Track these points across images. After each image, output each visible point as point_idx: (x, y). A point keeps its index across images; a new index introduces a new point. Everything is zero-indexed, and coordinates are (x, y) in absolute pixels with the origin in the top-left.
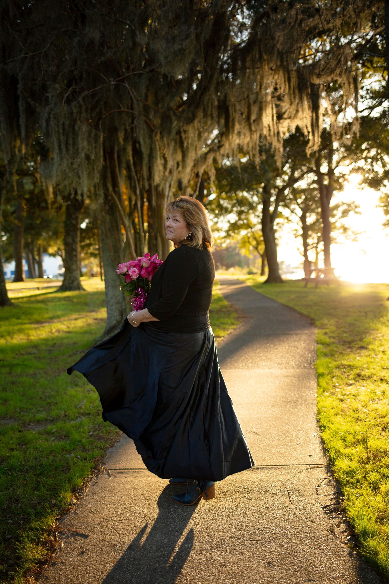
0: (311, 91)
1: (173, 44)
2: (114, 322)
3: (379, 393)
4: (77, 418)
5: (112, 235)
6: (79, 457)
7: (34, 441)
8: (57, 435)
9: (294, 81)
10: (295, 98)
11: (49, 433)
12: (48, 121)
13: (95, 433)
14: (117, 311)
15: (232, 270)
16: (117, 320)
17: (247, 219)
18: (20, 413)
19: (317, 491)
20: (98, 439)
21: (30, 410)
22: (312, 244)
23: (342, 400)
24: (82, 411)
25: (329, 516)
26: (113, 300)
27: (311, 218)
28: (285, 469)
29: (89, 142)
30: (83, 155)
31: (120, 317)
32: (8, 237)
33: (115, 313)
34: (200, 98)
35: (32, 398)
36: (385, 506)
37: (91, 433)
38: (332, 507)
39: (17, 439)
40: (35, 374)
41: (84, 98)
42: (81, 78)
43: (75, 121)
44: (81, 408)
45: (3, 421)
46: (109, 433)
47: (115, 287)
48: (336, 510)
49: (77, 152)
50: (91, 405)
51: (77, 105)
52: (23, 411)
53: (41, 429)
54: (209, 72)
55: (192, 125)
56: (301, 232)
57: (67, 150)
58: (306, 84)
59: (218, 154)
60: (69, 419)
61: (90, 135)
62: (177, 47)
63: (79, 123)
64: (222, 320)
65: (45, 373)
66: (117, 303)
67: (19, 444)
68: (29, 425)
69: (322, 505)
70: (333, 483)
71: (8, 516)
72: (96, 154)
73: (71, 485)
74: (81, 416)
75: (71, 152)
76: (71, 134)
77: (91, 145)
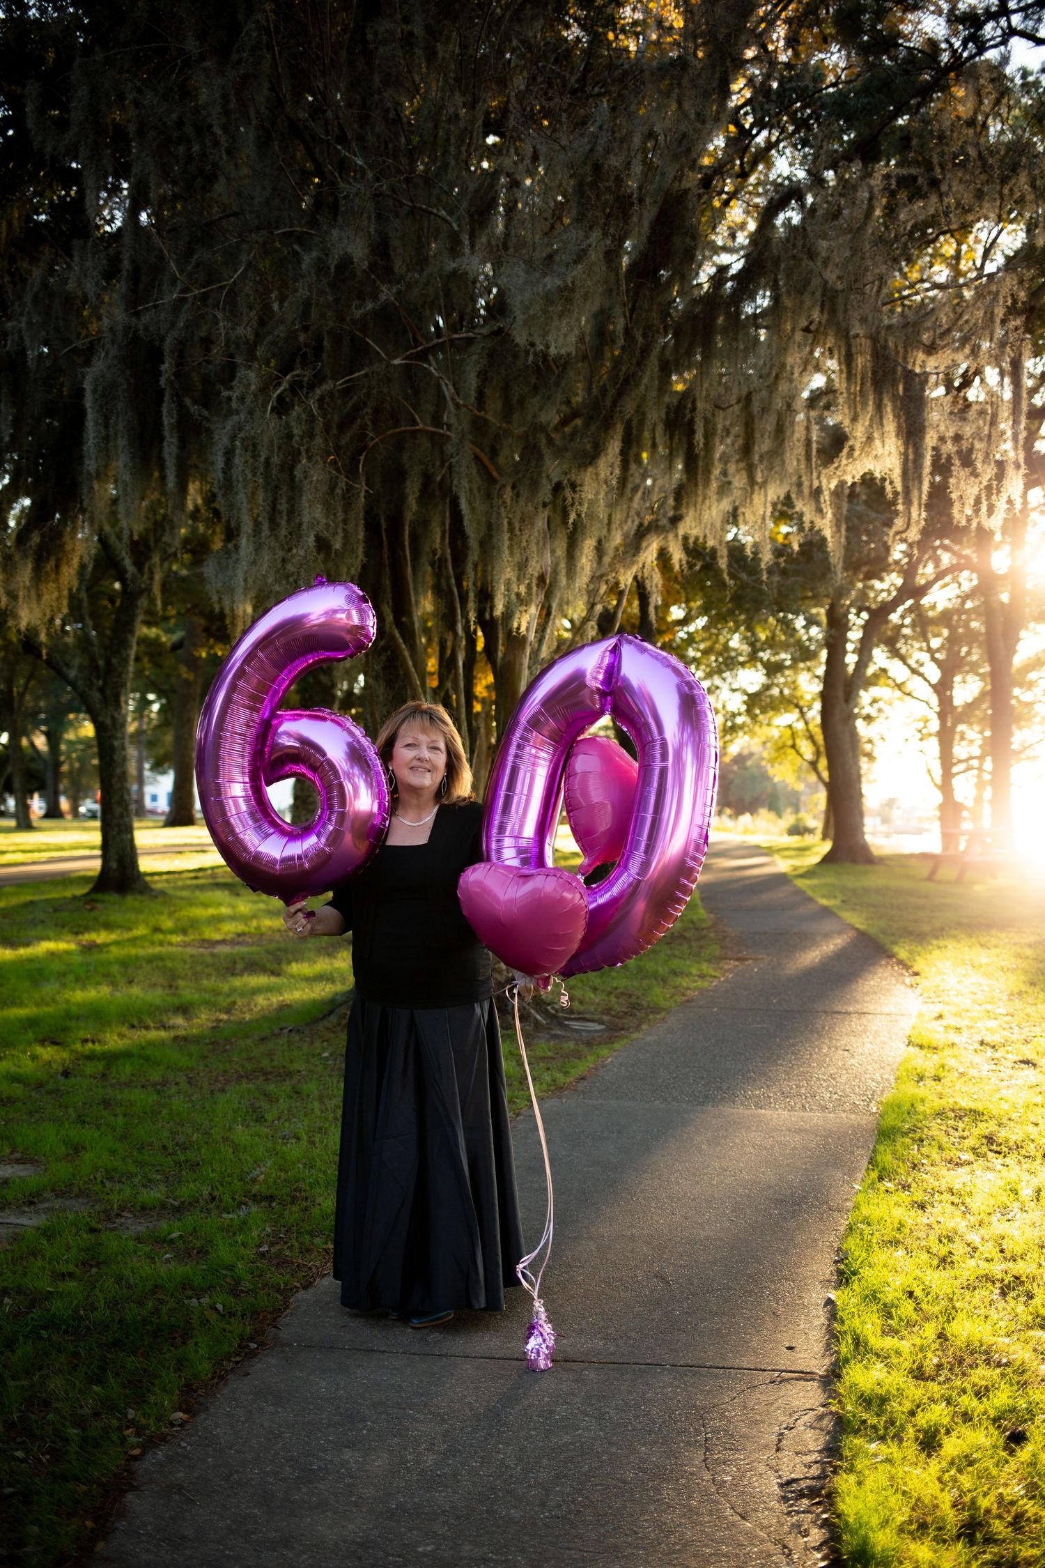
0: (905, 389)
1: (544, 274)
3: (1026, 1192)
4: (239, 1207)
6: (220, 1307)
7: (120, 1257)
8: (182, 1246)
9: (862, 361)
10: (864, 404)
11: (163, 1241)
12: (229, 455)
13: (273, 1250)
15: (746, 818)
17: (793, 686)
18: (102, 1182)
19: (780, 1441)
20: (277, 1266)
21: (130, 1176)
22: (966, 760)
23: (922, 1207)
24: (255, 1189)
25: (791, 1506)
27: (966, 690)
28: (716, 1376)
29: (328, 509)
30: (311, 540)
32: (162, 706)
34: (614, 403)
35: (141, 1149)
36: (938, 1494)
37: (264, 1248)
38: (803, 1484)
39: (81, 1250)
40: (164, 1083)
41: (321, 400)
42: (318, 349)
43: (295, 456)
44: (254, 1181)
45: (60, 1200)
46: (308, 1250)
48: (813, 1493)
49: (296, 533)
50: (283, 1175)
51: (304, 416)
52: (110, 1179)
53: (142, 1228)
54: (640, 340)
55: (590, 469)
56: (935, 725)
57: (274, 525)
58: (894, 371)
59: (671, 536)
60: (218, 1207)
61: (332, 489)
62: (552, 283)
63: (304, 461)
64: (676, 964)
65: (190, 1081)
67: (83, 1264)
68: (118, 1215)
69: (780, 1477)
70: (827, 1423)
71: (19, 1440)
72: (346, 537)
73: (180, 1377)
74: (250, 1203)
75: (283, 532)
76: (285, 488)
77: (335, 515)
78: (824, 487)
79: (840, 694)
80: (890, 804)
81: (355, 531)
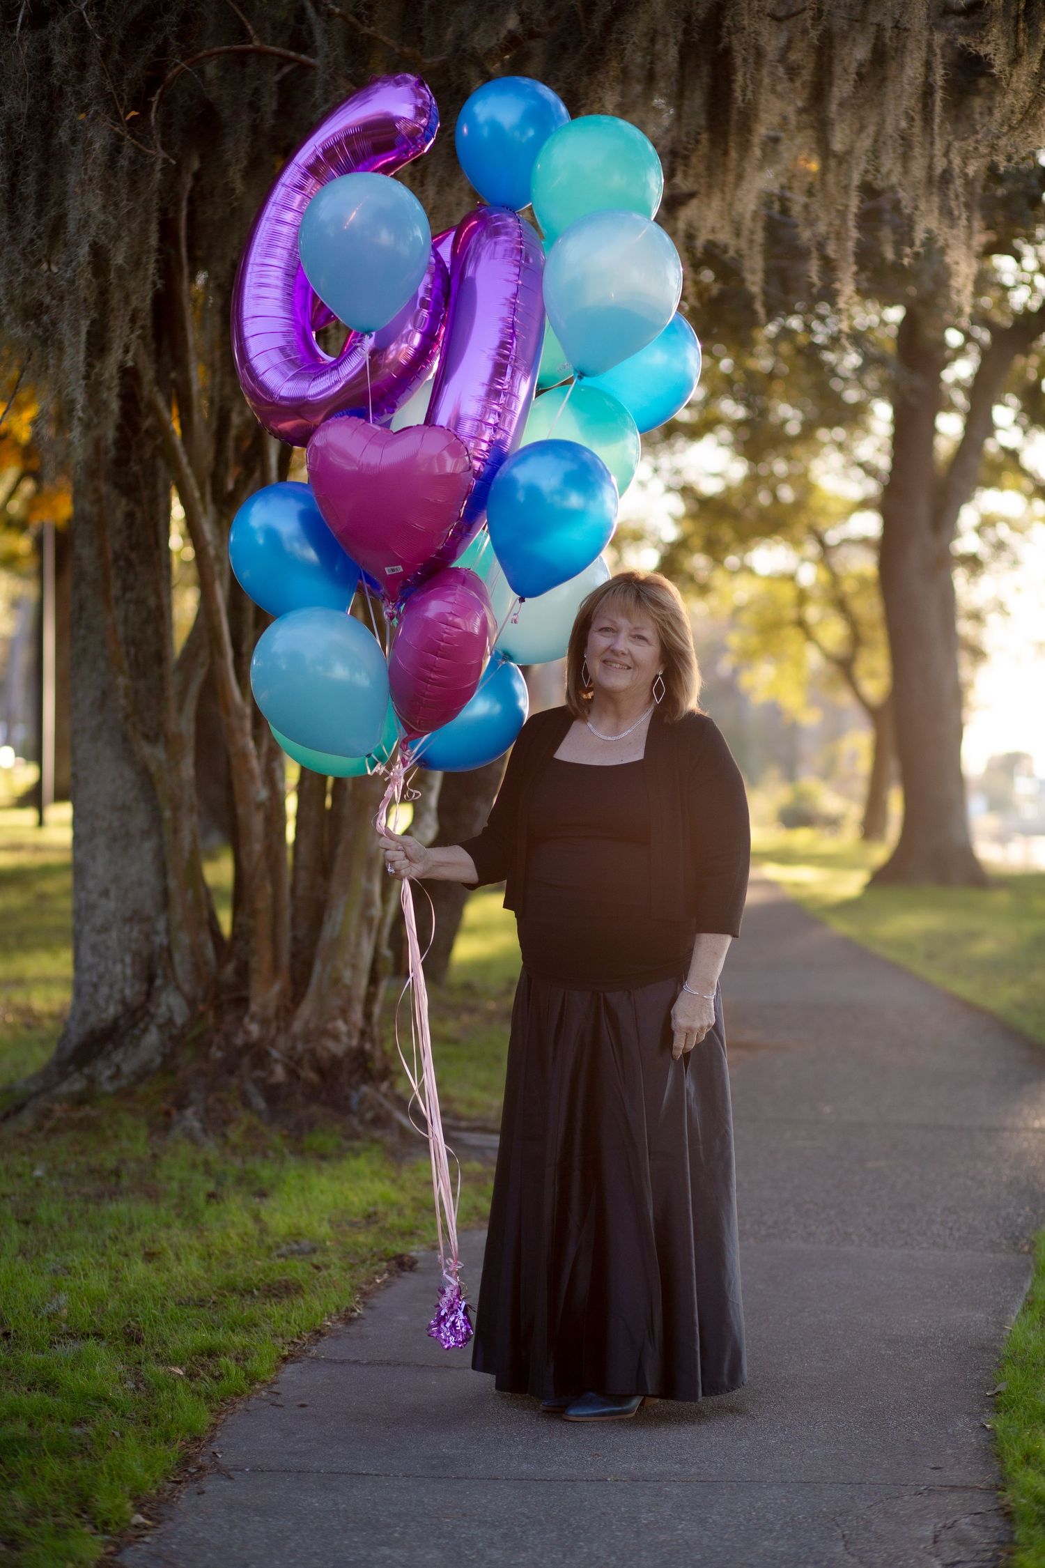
2: (112, 1010)
5: (127, 588)
14: (128, 958)
16: (124, 1003)
26: (110, 905)
29: (108, 194)
30: (84, 251)
31: (140, 987)
33: (117, 969)
34: (608, 25)
43: (53, 97)
47: (121, 840)
51: (71, 31)
61: (111, 165)
63: (74, 110)
66: (129, 920)
72: (132, 244)
75: (28, 233)
76: (34, 157)
77: (116, 205)
78: (957, 170)
79: (922, 510)
80: (1010, 764)
81: (144, 231)
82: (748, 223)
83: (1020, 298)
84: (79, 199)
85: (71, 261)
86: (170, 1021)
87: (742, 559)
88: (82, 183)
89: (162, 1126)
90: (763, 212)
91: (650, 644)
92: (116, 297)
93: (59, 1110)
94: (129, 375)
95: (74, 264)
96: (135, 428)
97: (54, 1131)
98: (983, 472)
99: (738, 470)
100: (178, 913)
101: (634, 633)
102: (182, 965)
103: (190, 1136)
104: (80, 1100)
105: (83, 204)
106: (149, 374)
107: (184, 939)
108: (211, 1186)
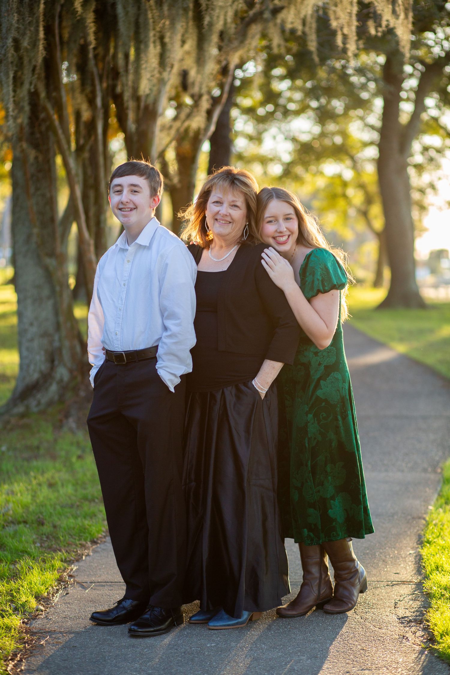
2: (36, 376)
5: (37, 189)
14: (42, 353)
16: (41, 372)
17: (344, 134)
19: (396, 605)
26: (34, 329)
31: (48, 365)
33: (38, 358)
38: (411, 618)
47: (38, 301)
48: (416, 621)
66: (42, 336)
69: (398, 616)
77: (23, 19)
81: (37, 31)
82: (309, 19)
83: (437, 51)
84: (6, 18)
85: (4, 46)
86: (61, 380)
87: (317, 168)
88: (7, 11)
89: (59, 426)
90: (315, 15)
91: (240, 209)
92: (26, 60)
93: (13, 421)
94: (34, 96)
95: (5, 47)
96: (37, 118)
97: (12, 430)
98: (423, 127)
99: (317, 130)
100: (64, 332)
101: (232, 204)
102: (66, 355)
103: (71, 430)
104: (23, 416)
105: (8, 20)
106: (43, 95)
107: (67, 343)
108: (79, 453)
